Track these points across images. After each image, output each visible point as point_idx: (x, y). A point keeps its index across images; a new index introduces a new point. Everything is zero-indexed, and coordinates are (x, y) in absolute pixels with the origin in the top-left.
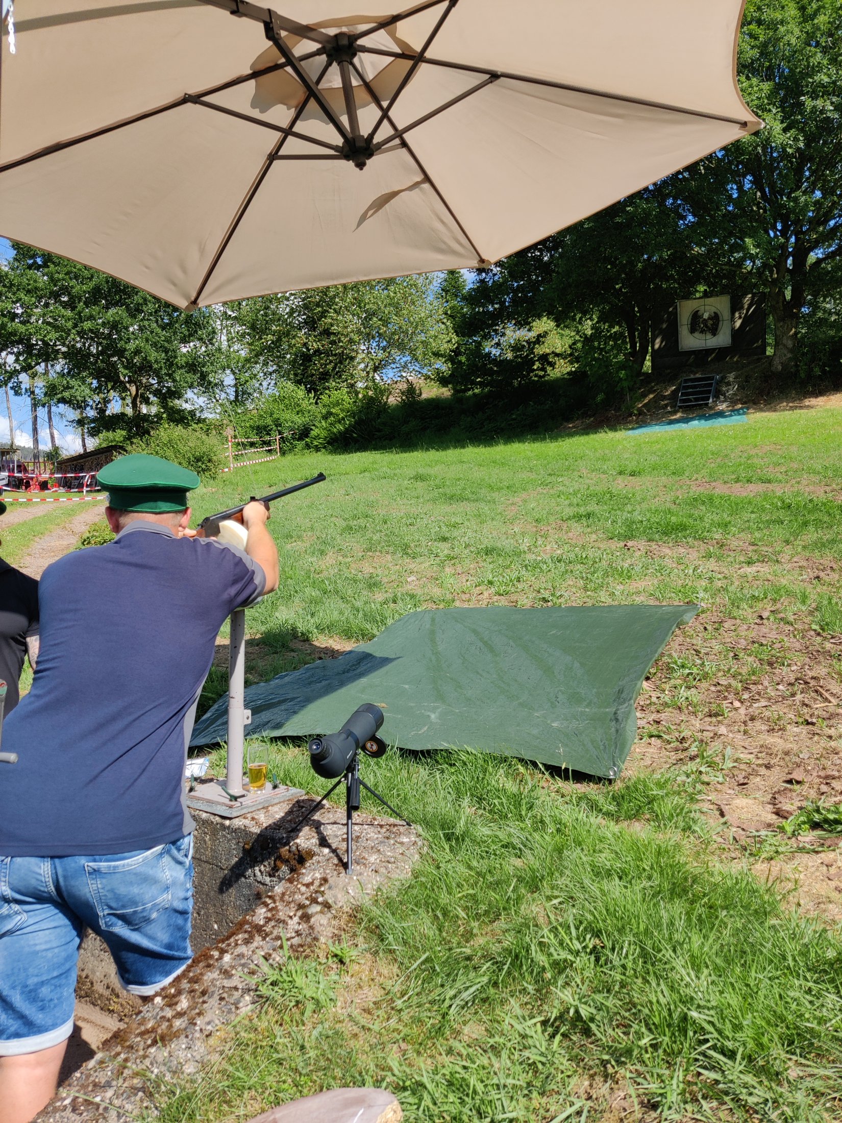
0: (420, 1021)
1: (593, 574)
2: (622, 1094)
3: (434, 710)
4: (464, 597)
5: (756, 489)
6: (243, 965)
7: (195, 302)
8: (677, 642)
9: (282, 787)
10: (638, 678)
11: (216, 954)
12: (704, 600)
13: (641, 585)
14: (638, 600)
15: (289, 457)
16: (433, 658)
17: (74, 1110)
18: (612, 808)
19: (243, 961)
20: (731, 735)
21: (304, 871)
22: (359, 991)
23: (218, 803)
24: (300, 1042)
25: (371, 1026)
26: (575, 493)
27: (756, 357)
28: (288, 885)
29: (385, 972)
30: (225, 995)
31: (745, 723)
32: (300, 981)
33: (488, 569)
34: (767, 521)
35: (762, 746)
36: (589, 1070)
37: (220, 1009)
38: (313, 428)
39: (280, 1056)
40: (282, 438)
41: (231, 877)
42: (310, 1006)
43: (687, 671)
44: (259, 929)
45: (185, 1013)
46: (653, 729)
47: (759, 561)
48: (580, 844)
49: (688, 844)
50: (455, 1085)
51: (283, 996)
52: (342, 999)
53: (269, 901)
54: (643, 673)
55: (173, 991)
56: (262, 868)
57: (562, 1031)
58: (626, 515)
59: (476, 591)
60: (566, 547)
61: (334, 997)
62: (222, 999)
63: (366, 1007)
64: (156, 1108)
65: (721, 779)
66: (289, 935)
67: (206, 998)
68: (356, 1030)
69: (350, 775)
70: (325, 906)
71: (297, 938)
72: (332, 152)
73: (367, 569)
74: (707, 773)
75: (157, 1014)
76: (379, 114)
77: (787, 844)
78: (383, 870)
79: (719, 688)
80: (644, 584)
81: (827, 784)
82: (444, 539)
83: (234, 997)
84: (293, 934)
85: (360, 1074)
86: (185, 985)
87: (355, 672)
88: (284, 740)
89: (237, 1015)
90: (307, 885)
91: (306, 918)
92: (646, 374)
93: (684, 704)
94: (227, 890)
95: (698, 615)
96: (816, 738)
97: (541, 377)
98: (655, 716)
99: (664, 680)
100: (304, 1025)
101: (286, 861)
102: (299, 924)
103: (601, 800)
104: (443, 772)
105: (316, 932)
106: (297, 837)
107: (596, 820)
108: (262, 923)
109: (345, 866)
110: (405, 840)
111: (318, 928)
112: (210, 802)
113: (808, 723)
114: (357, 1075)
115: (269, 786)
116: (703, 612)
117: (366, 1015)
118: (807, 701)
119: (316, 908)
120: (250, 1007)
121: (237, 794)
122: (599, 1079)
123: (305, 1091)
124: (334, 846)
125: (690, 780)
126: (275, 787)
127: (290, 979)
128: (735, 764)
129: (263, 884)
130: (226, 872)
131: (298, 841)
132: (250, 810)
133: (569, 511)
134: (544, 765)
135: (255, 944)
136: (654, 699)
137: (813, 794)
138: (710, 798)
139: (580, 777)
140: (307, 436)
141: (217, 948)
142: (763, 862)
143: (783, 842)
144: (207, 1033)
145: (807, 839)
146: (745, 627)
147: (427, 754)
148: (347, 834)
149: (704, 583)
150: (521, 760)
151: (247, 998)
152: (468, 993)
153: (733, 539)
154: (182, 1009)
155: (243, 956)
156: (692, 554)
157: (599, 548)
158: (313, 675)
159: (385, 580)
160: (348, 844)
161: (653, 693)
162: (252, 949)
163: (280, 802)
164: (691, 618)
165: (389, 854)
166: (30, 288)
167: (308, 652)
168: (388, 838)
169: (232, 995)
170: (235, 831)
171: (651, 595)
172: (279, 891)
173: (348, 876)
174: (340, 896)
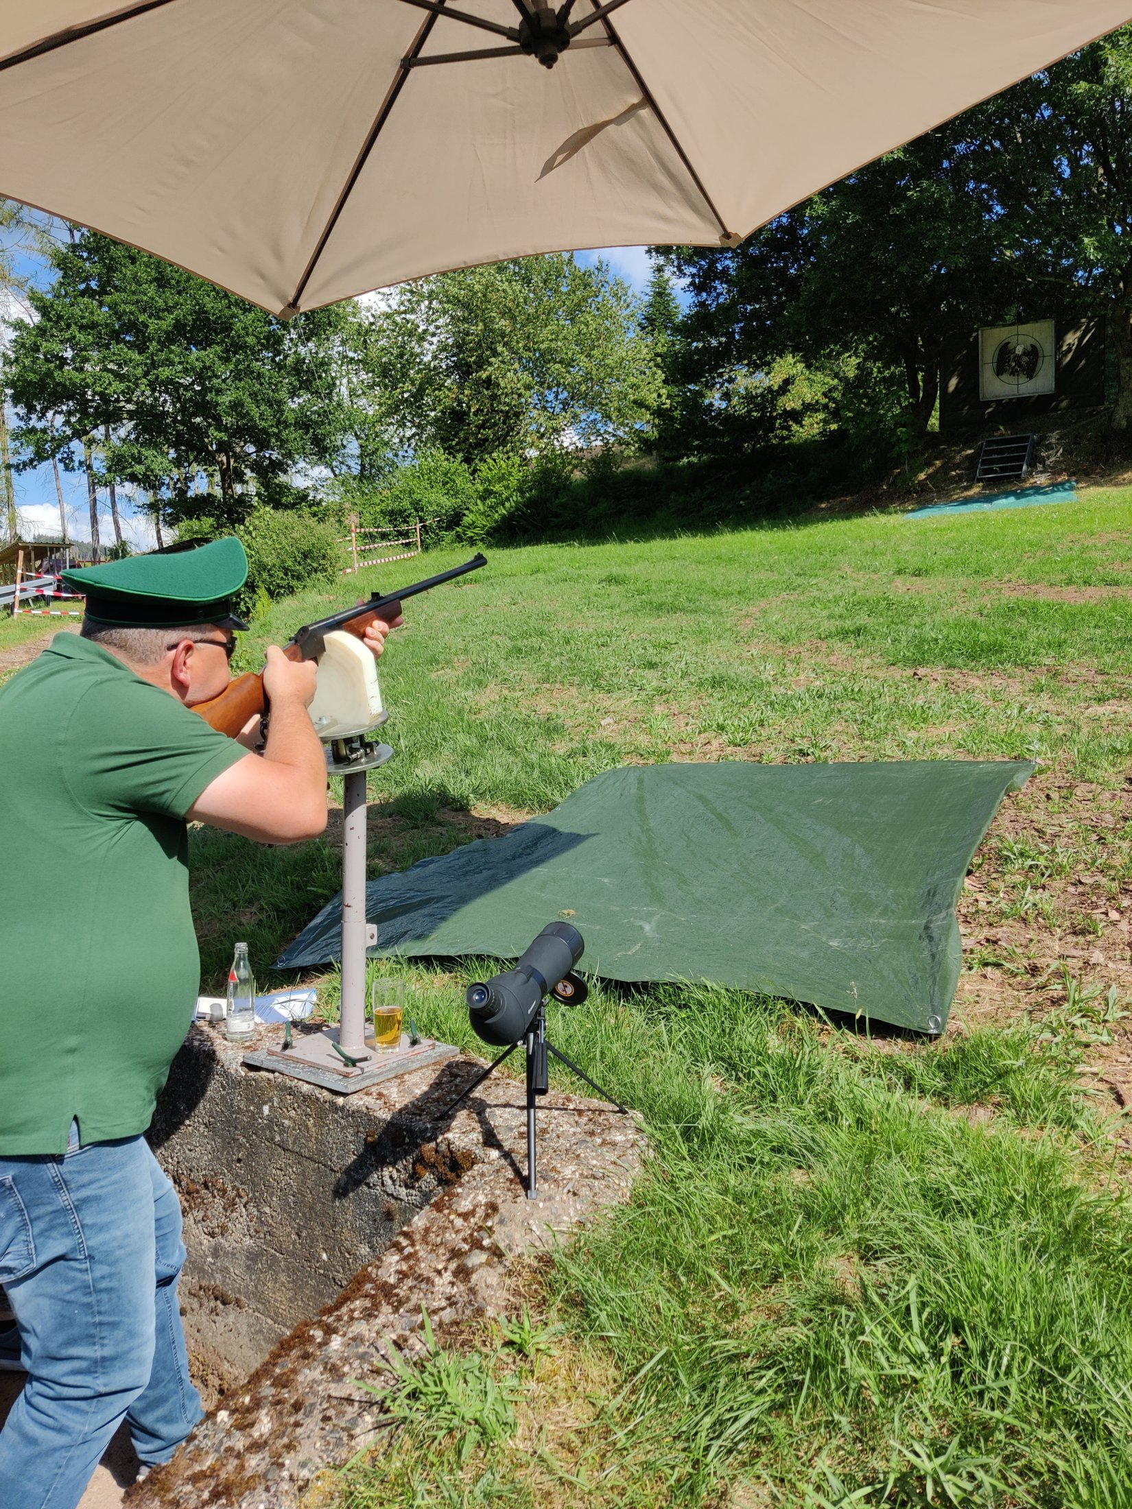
0: (656, 1471)
1: (871, 716)
3: (648, 917)
4: (683, 748)
5: (1094, 595)
6: (363, 1357)
7: (294, 305)
8: (1008, 817)
9: (425, 1042)
10: (957, 873)
11: (318, 1334)
12: (1041, 755)
13: (943, 731)
14: (942, 753)
15: (434, 553)
16: (644, 839)
18: (939, 1083)
19: (361, 1350)
20: (1111, 965)
21: (460, 1190)
22: (552, 1409)
23: (327, 1069)
24: (455, 1502)
25: (574, 1478)
26: (836, 601)
27: (1089, 408)
28: (435, 1214)
29: (594, 1373)
30: (331, 1412)
31: (1129, 945)
32: (455, 1390)
33: (716, 706)
34: (1119, 640)
37: (323, 1438)
38: (466, 512)
40: (424, 527)
41: (347, 1183)
42: (472, 1435)
43: (1030, 862)
44: (387, 1291)
45: (266, 1442)
46: (986, 953)
47: (1114, 697)
49: (1068, 1150)
51: (427, 1418)
52: (524, 1422)
53: (404, 1241)
54: (964, 865)
55: (247, 1400)
56: (395, 1175)
58: (912, 631)
59: (701, 739)
60: (829, 677)
61: (511, 1420)
62: (326, 1419)
63: (564, 1440)
65: (1105, 1039)
66: (436, 1304)
67: (300, 1416)
68: (548, 1483)
69: (532, 1036)
70: (494, 1254)
71: (449, 1309)
73: (544, 708)
74: (1084, 1027)
75: (221, 1442)
78: (584, 1192)
79: (1081, 889)
80: (947, 729)
82: (652, 666)
83: (348, 1417)
84: (444, 1303)
86: (267, 1389)
87: (531, 857)
88: (427, 961)
89: (351, 1450)
90: (465, 1216)
91: (463, 1273)
92: (933, 433)
93: (1032, 915)
95: (1034, 777)
97: (783, 438)
98: (987, 932)
99: (994, 875)
100: (461, 1470)
101: (432, 1167)
102: (453, 1284)
103: (919, 1069)
104: (667, 1017)
105: (479, 1299)
106: (448, 1128)
107: (919, 1105)
108: (392, 1280)
109: (525, 1183)
110: (619, 1138)
111: (483, 1292)
112: (312, 1065)
115: (405, 1039)
116: (1041, 772)
117: (564, 1454)
119: (479, 1258)
120: (372, 1437)
121: (356, 1056)
124: (507, 1146)
125: (1058, 1039)
126: (414, 1042)
127: (439, 1389)
128: (1126, 1013)
129: (396, 1198)
130: (339, 1175)
131: (450, 1135)
132: (376, 1081)
133: (828, 626)
134: (826, 1010)
135: (382, 1319)
136: (982, 905)
138: (1095, 1070)
139: (882, 1030)
140: (458, 525)
141: (320, 1324)
144: (301, 1483)
146: (1108, 795)
147: (642, 988)
148: (528, 1125)
149: (1037, 729)
150: (789, 1002)
151: (368, 1419)
152: (737, 1425)
153: (1072, 665)
154: (261, 1436)
155: (362, 1341)
156: (1015, 687)
157: (876, 678)
158: (469, 863)
159: (569, 723)
160: (529, 1142)
161: (979, 896)
162: (376, 1328)
163: (422, 1068)
164: (1024, 780)
165: (595, 1162)
166: (84, 321)
167: (463, 826)
168: (592, 1134)
169: (344, 1413)
170: (353, 1114)
171: (960, 746)
172: (420, 1224)
173: (530, 1202)
174: (518, 1236)
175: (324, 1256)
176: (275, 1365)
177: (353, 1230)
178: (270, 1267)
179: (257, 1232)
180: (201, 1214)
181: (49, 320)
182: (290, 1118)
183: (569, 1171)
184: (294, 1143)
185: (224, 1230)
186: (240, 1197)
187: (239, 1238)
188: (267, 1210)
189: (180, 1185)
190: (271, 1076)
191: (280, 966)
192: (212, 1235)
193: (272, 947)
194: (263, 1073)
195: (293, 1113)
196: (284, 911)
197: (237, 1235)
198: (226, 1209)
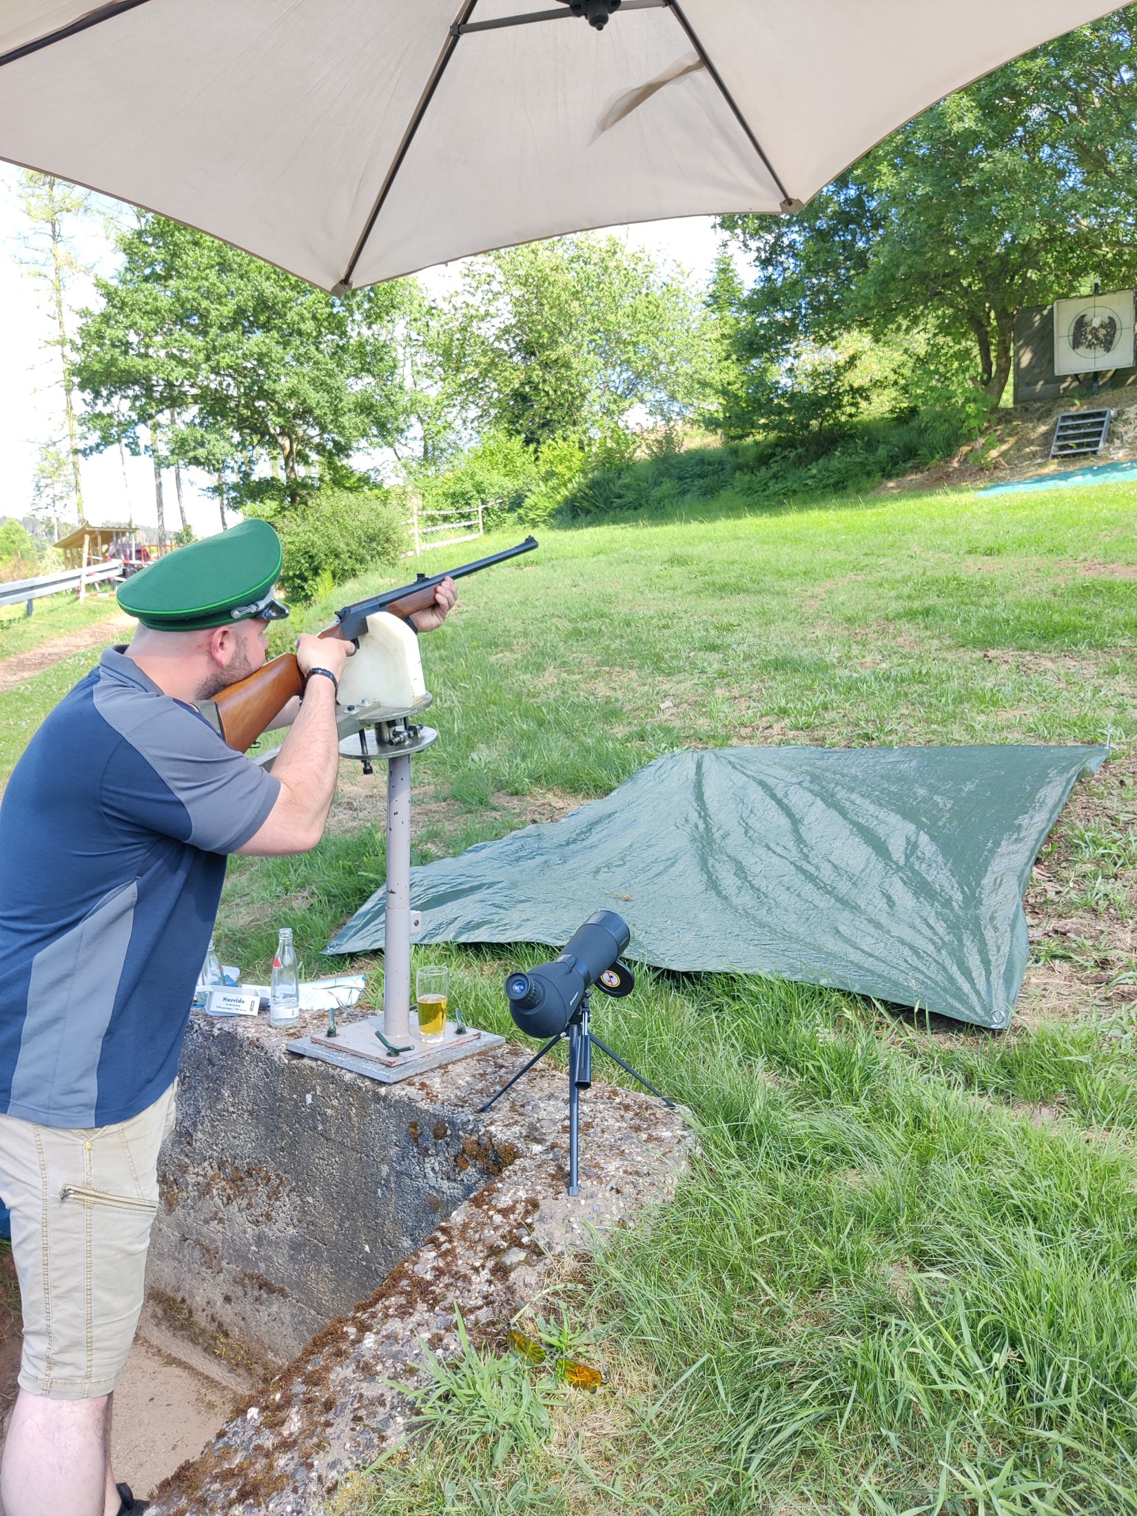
1: (938, 698)
4: (743, 732)
6: (395, 1356)
7: (346, 280)
8: (1079, 804)
9: (471, 1031)
10: (1025, 862)
11: (351, 1331)
12: (1114, 739)
13: (1013, 715)
14: (1014, 737)
15: (496, 534)
16: (702, 826)
18: (1001, 1080)
19: (396, 1348)
21: (500, 1185)
23: (370, 1058)
24: (487, 1510)
25: (610, 1489)
26: (905, 581)
28: (474, 1209)
29: (634, 1378)
30: (362, 1413)
32: (488, 1394)
33: (780, 689)
37: (353, 1438)
38: (528, 494)
40: (486, 509)
42: (505, 1441)
43: (1101, 851)
44: (423, 1288)
45: (295, 1442)
46: (1053, 945)
51: (459, 1421)
53: (441, 1237)
54: (1032, 853)
55: (278, 1396)
56: (437, 1165)
58: (983, 611)
59: (764, 722)
60: (896, 659)
61: (545, 1425)
62: (357, 1419)
63: (600, 1447)
66: (472, 1303)
67: (330, 1416)
69: (575, 1028)
70: (534, 1252)
71: (485, 1309)
73: (602, 690)
75: (250, 1439)
78: (628, 1189)
80: (1018, 713)
82: (713, 648)
83: (379, 1418)
84: (480, 1302)
86: (298, 1387)
88: (477, 947)
89: (382, 1451)
90: (505, 1212)
91: (501, 1271)
92: (1006, 409)
93: (1103, 904)
95: (1108, 762)
97: (851, 415)
98: (1056, 923)
99: (1064, 864)
100: (494, 1477)
101: (474, 1160)
102: (490, 1282)
103: (981, 1065)
104: (720, 1009)
105: (517, 1297)
106: (491, 1120)
107: (979, 1104)
108: (429, 1277)
109: (567, 1179)
110: (666, 1134)
111: (521, 1291)
112: (355, 1055)
115: (451, 1027)
116: (1115, 757)
117: (600, 1462)
119: (517, 1256)
120: (403, 1439)
121: (399, 1046)
124: (550, 1140)
126: (460, 1031)
127: (472, 1392)
131: (492, 1128)
132: (419, 1070)
133: (896, 606)
134: (884, 1003)
135: (416, 1318)
136: (1051, 895)
139: (944, 1023)
140: (520, 506)
141: (354, 1321)
144: (329, 1484)
147: (696, 978)
148: (571, 1119)
149: (1111, 713)
150: (846, 994)
151: (400, 1420)
154: (291, 1434)
155: (396, 1340)
156: (1088, 669)
157: (945, 660)
158: (522, 848)
159: (628, 707)
160: (571, 1138)
161: (1048, 886)
162: (410, 1326)
163: (466, 1058)
164: (1097, 766)
165: (639, 1159)
166: (148, 308)
167: (517, 811)
168: (638, 1129)
169: (375, 1414)
170: (395, 1104)
171: (1030, 730)
172: (458, 1219)
173: (571, 1198)
174: (558, 1234)
175: (367, 1248)
176: (307, 1362)
177: (395, 1221)
178: (313, 1257)
179: (299, 1221)
180: (244, 1203)
181: (114, 306)
182: (333, 1107)
183: (613, 1166)
184: (337, 1132)
185: (268, 1218)
186: (283, 1185)
187: (283, 1227)
188: (310, 1199)
189: (224, 1172)
190: (313, 1064)
191: (329, 951)
192: (257, 1223)
193: (322, 934)
194: (306, 1061)
195: (335, 1102)
196: (335, 896)
197: (280, 1225)
198: (269, 1198)
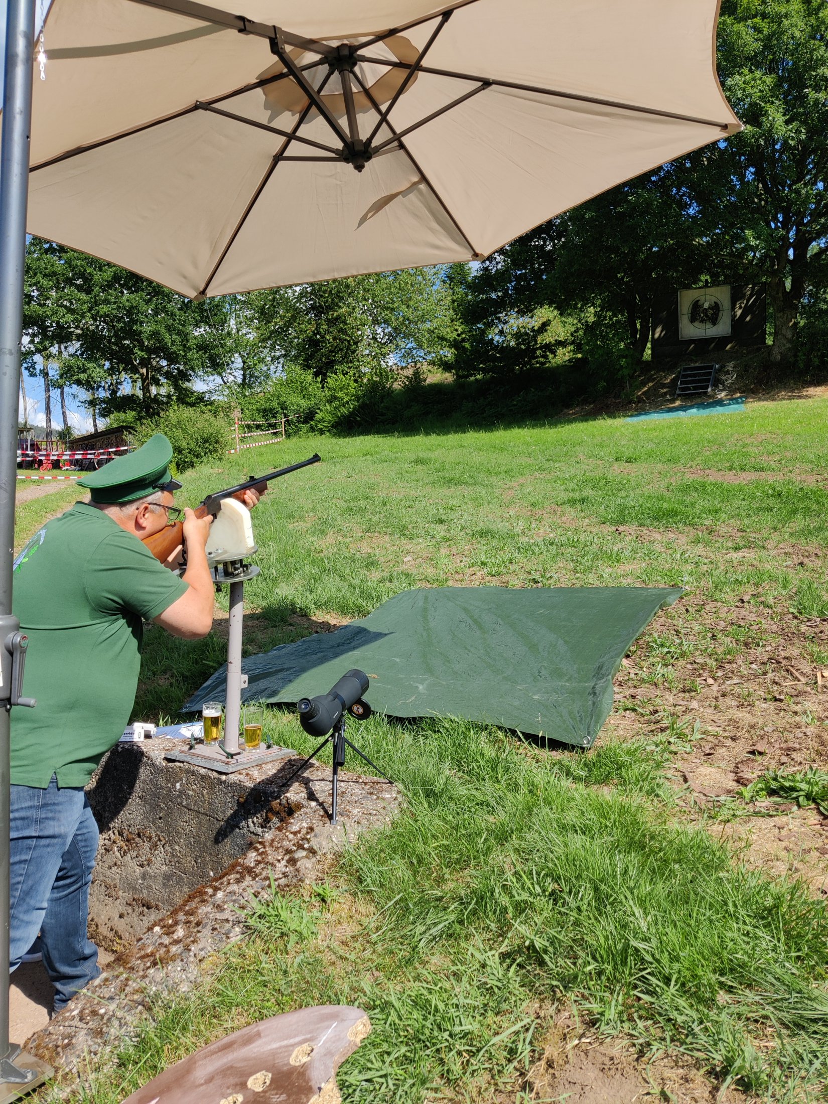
0: (392, 952)
1: (583, 556)
2: (567, 1014)
3: (422, 682)
4: (457, 577)
5: (748, 476)
6: (235, 901)
7: (203, 292)
8: (659, 623)
9: (276, 748)
10: (618, 655)
11: (210, 891)
12: (688, 583)
13: (629, 568)
14: (625, 582)
15: (294, 440)
16: (424, 634)
17: (81, 1020)
18: (583, 773)
19: (234, 898)
20: (702, 710)
21: (292, 821)
22: (339, 926)
23: (216, 760)
24: (284, 968)
25: (347, 956)
26: (571, 479)
27: (756, 347)
28: (278, 832)
29: (362, 909)
30: (217, 926)
31: (716, 698)
32: (284, 915)
33: (482, 551)
34: (757, 508)
35: (730, 720)
36: (540, 994)
37: (212, 937)
38: (318, 411)
39: (266, 978)
40: (288, 421)
41: (226, 828)
42: (293, 938)
43: (666, 650)
44: (249, 870)
45: (181, 940)
46: (629, 703)
47: (745, 547)
48: (550, 804)
49: (650, 807)
50: (420, 1004)
51: (269, 928)
52: (322, 932)
53: (259, 846)
54: (623, 651)
55: (170, 922)
56: (255, 820)
57: (518, 961)
58: (619, 500)
59: (470, 571)
60: (559, 531)
61: (315, 931)
62: (214, 929)
63: (344, 940)
64: (154, 1020)
65: (688, 750)
66: (276, 876)
67: (200, 928)
68: (333, 958)
69: (337, 734)
70: (311, 852)
71: (283, 879)
72: (333, 155)
73: (366, 549)
74: (675, 744)
75: (156, 941)
76: (379, 117)
77: (744, 809)
78: (364, 822)
79: (695, 666)
80: (632, 567)
81: (788, 755)
82: (441, 521)
83: (226, 928)
84: (281, 876)
85: (336, 995)
86: (181, 917)
87: (349, 645)
88: (279, 706)
89: (228, 943)
90: (295, 833)
91: (293, 861)
92: (647, 362)
93: (661, 680)
94: (223, 840)
95: (681, 598)
96: (782, 713)
97: (543, 364)
98: (632, 691)
99: (643, 658)
100: (287, 954)
101: (277, 814)
102: (286, 866)
103: (573, 766)
104: (426, 738)
105: (301, 874)
106: (287, 791)
107: (566, 783)
108: (252, 865)
109: (330, 817)
110: (387, 796)
111: (303, 871)
112: (208, 758)
113: (776, 700)
114: (333, 996)
115: (263, 746)
116: (686, 595)
117: (343, 947)
118: (777, 679)
119: (301, 854)
120: (240, 937)
121: (234, 753)
122: (548, 1002)
123: (287, 1009)
124: (321, 800)
125: (658, 749)
126: (269, 747)
127: (276, 913)
128: (703, 736)
129: (256, 835)
130: (222, 823)
131: (288, 795)
132: (245, 767)
133: (564, 496)
134: (523, 734)
135: (245, 883)
136: (632, 676)
137: (773, 764)
138: (675, 766)
139: (555, 745)
140: (312, 420)
141: (211, 886)
142: (719, 824)
143: (741, 807)
144: (200, 958)
145: (764, 804)
146: (726, 609)
147: (413, 721)
148: (333, 789)
149: (690, 567)
150: (500, 728)
151: (237, 929)
152: (436, 929)
153: (723, 525)
154: (178, 937)
155: (235, 893)
156: (681, 539)
157: (591, 532)
158: (309, 648)
159: (382, 560)
160: (333, 798)
161: (631, 670)
162: (243, 887)
163: (273, 760)
164: (675, 600)
165: (371, 807)
167: (305, 626)
168: (371, 794)
169: (224, 927)
170: (231, 785)
171: (638, 577)
172: (269, 837)
173: (332, 826)
174: (324, 843)
176: (186, 905)
178: (178, 883)
179: (170, 862)
180: (135, 853)
182: (193, 790)
183: (356, 811)
184: (195, 805)
185: (149, 862)
186: (160, 840)
187: (159, 867)
188: (177, 848)
189: (122, 836)
190: (181, 765)
191: (184, 710)
192: (142, 866)
193: (179, 699)
194: (177, 764)
195: (194, 787)
196: (187, 677)
197: (158, 865)
198: (150, 849)
